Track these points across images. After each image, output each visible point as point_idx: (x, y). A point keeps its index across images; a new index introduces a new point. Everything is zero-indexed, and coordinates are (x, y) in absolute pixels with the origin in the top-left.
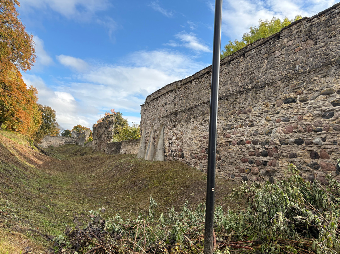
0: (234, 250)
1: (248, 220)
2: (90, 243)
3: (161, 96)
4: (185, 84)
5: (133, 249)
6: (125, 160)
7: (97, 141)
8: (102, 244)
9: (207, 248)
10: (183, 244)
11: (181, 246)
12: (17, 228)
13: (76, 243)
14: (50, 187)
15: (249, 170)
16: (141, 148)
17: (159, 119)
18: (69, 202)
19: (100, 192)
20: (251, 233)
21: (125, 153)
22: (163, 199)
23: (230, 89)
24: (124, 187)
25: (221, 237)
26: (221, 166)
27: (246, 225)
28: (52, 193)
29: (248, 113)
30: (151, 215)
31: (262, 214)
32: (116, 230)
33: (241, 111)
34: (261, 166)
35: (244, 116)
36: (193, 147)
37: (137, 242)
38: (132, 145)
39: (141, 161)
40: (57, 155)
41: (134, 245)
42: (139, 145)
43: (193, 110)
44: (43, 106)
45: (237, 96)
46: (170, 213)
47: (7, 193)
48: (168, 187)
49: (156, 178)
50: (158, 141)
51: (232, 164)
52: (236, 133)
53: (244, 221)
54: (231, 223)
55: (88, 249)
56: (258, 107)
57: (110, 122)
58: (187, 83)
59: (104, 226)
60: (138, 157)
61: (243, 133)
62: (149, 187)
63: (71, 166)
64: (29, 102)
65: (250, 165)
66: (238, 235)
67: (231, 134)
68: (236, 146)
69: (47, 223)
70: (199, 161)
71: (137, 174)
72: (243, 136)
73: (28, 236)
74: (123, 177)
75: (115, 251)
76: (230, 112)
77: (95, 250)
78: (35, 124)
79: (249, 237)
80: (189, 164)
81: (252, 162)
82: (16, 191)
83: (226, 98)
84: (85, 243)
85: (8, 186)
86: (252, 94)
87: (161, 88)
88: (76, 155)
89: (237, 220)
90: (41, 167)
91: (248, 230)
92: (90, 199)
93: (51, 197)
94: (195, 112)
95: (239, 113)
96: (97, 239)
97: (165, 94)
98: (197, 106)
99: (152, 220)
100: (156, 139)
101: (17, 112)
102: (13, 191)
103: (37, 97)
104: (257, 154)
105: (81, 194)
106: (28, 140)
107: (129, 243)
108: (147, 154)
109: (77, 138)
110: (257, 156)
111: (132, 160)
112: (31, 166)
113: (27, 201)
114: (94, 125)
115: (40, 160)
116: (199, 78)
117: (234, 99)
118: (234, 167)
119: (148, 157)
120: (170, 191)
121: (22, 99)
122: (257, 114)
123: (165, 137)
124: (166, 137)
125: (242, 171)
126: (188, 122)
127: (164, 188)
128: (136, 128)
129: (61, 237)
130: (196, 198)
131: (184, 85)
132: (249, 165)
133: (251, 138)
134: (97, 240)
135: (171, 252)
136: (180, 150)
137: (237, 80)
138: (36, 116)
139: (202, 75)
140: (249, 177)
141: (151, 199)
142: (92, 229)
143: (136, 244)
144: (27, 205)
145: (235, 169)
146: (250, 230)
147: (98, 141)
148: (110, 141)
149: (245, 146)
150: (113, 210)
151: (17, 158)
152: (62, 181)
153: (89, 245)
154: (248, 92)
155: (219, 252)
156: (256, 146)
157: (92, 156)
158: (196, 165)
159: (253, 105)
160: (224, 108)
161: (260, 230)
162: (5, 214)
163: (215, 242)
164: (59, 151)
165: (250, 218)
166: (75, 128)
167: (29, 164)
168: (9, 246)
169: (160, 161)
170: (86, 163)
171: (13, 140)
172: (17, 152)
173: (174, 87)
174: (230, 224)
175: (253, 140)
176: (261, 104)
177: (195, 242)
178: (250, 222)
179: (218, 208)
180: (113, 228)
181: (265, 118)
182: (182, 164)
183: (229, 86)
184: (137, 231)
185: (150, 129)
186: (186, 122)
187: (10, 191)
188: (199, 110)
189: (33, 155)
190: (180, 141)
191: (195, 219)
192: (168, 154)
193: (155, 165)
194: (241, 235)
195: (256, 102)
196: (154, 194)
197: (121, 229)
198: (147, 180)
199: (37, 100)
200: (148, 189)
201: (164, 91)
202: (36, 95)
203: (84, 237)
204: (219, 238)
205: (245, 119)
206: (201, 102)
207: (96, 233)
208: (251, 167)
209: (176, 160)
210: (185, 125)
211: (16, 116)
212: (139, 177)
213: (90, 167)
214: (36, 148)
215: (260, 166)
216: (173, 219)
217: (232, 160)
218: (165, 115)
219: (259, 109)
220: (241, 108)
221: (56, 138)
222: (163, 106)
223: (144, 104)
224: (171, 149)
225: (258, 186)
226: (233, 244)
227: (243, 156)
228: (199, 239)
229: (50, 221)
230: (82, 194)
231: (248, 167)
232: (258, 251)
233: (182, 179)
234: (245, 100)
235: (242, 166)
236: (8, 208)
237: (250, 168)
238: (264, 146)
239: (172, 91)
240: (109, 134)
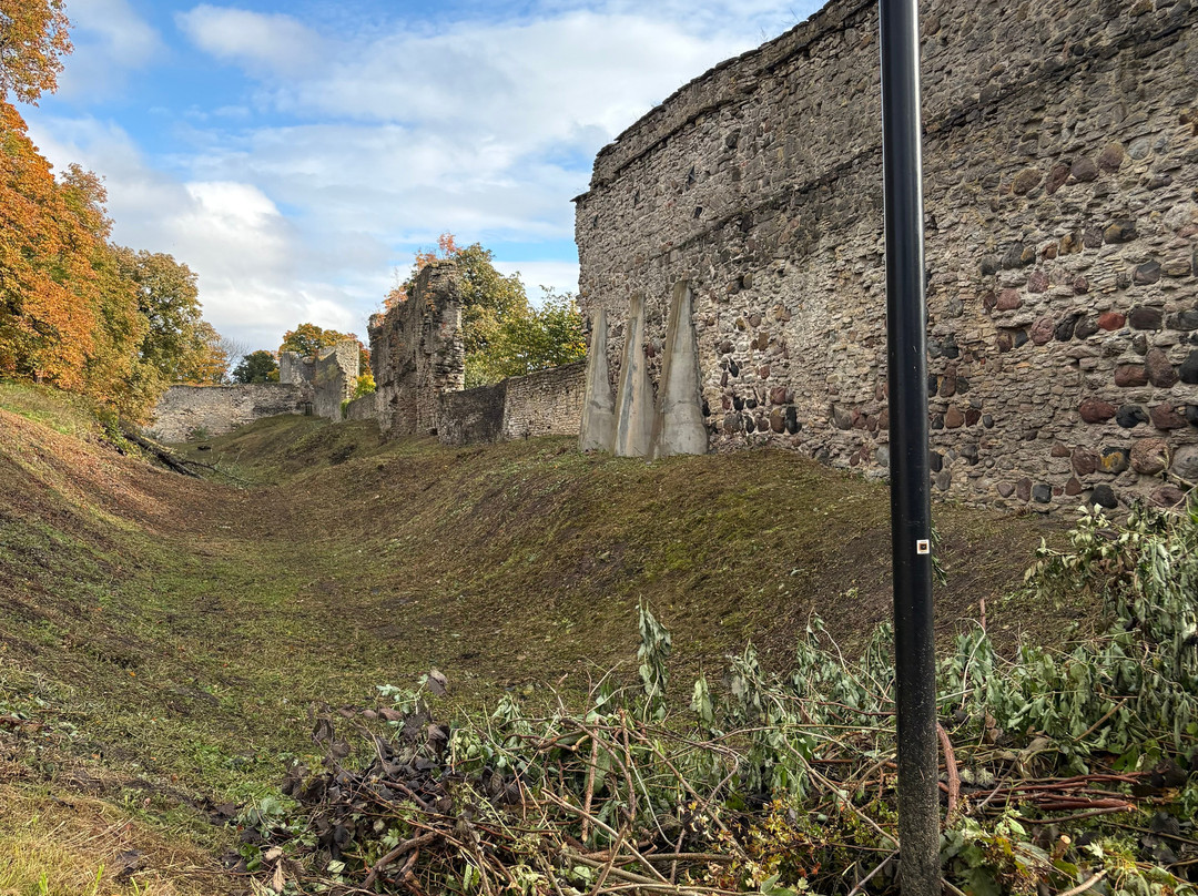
0: (1046, 818)
1: (1110, 684)
2: (389, 824)
3: (665, 140)
4: (775, 65)
5: (582, 842)
6: (528, 463)
7: (397, 389)
8: (439, 823)
9: (911, 816)
10: (807, 807)
11: (793, 814)
12: (81, 779)
13: (334, 827)
14: (212, 607)
15: (1121, 456)
16: (594, 403)
17: (664, 257)
18: (299, 665)
19: (433, 612)
20: (1129, 740)
21: (526, 435)
22: (717, 623)
23: (1006, 63)
24: (536, 584)
25: (984, 765)
26: (982, 450)
27: (1104, 706)
28: (224, 635)
29: (1104, 177)
30: (652, 690)
31: (1175, 646)
32: (502, 762)
33: (1068, 171)
34: (1180, 433)
35: (1080, 194)
36: (839, 374)
37: (599, 809)
38: (552, 392)
39: (602, 463)
40: (230, 469)
41: (586, 822)
42: (584, 392)
43: (825, 193)
44: (137, 253)
45: (1043, 96)
46: (737, 678)
47: (34, 642)
48: (733, 566)
49: (674, 531)
50: (671, 361)
51: (1034, 437)
52: (1048, 280)
53: (1091, 687)
54: (1029, 699)
55: (388, 848)
56: (1155, 141)
57: (444, 298)
58: (785, 61)
59: (445, 748)
60: (586, 444)
61: (1080, 280)
62: (649, 574)
63: (292, 512)
64: (73, 244)
65: (1126, 433)
66: (1066, 750)
67: (1025, 288)
68: (1050, 344)
69: (213, 757)
70: (875, 436)
71: (589, 520)
72: (1081, 291)
73: (130, 808)
74: (525, 542)
75: (500, 848)
76: (1008, 180)
77: (412, 849)
78: (115, 338)
79: (1121, 759)
80: (825, 457)
81: (1132, 415)
82: (73, 631)
83: (986, 110)
84: (371, 824)
85: (35, 616)
86: (1121, 76)
87: (660, 102)
88: (310, 462)
89: (1057, 685)
90: (166, 528)
91: (1114, 729)
92: (390, 647)
93: (220, 649)
94: (838, 201)
95: (1057, 179)
96: (418, 805)
97: (682, 127)
98: (844, 169)
99: (661, 712)
100: (658, 356)
101: (31, 294)
102: (58, 636)
103: (106, 217)
104: (1157, 374)
105: (349, 631)
106: (94, 414)
107: (563, 817)
108: (624, 429)
109: (307, 386)
110: (1160, 384)
111: (559, 464)
112: (124, 526)
113: (121, 671)
114: (371, 319)
115: (155, 495)
116: (843, 30)
117: (1028, 114)
118: (1047, 451)
119: (628, 441)
120: (746, 587)
121: (44, 232)
122: (1150, 175)
123: (701, 342)
124: (706, 339)
125: (1087, 464)
126: (806, 252)
127: (713, 572)
128: (561, 315)
129: (268, 804)
130: (871, 606)
131: (771, 70)
132: (1120, 430)
133: (1123, 298)
134: (419, 809)
135: (749, 842)
136: (778, 396)
137: (1038, 14)
138: (115, 301)
139: (855, 13)
140: (1123, 490)
141: (642, 618)
142: (397, 764)
143: (594, 820)
144: (122, 687)
145: (1049, 458)
146: (1122, 726)
147: (399, 391)
148: (451, 384)
149: (1095, 344)
150: (497, 685)
151: (58, 498)
152: (262, 581)
153: (384, 832)
154: (1100, 69)
155: (972, 828)
156: (1149, 338)
157: (380, 461)
158: (858, 457)
159: (1125, 130)
160: (977, 163)
161: (1172, 722)
162: (31, 728)
163: (954, 790)
164: (233, 449)
165: (1120, 674)
166: (294, 340)
167: (112, 519)
168: (51, 852)
169: (687, 455)
170: (355, 491)
171: (34, 422)
172: (58, 469)
173: (723, 90)
174: (1027, 706)
175: (1137, 307)
176: (1166, 119)
177: (862, 794)
178: (1124, 691)
179: (970, 642)
180: (486, 755)
181: (1190, 191)
182: (792, 459)
183: (996, 48)
184: (594, 761)
185: (626, 312)
186: (797, 256)
187: (47, 636)
188: (855, 190)
189: (124, 476)
190: (775, 354)
191: (862, 696)
192: (720, 420)
193: (662, 476)
194: (1078, 753)
195: (1143, 114)
196: (674, 603)
197: (522, 758)
198: (633, 547)
199: (105, 227)
200: (644, 582)
201: (679, 116)
202: (100, 205)
203: (364, 800)
204: (974, 771)
205: (1091, 205)
206: (865, 148)
207: (414, 782)
208: (1133, 441)
209: (761, 444)
210: (794, 270)
211: (28, 309)
212: (599, 536)
213: (376, 510)
214: (134, 447)
215: (1174, 433)
216: (756, 701)
217: (1034, 417)
218: (694, 232)
219: (1158, 150)
220: (1063, 157)
221: (215, 392)
222: (680, 192)
223: (588, 189)
224: (733, 395)
225: (1160, 526)
226: (1040, 790)
227: (1087, 392)
228: (881, 781)
229: (226, 747)
230: (352, 628)
231: (1117, 443)
232: (1164, 816)
233: (796, 526)
234: (1083, 111)
235: (1083, 442)
236: (42, 703)
237: (1126, 444)
238: (1191, 334)
239: (716, 108)
240: (442, 354)
